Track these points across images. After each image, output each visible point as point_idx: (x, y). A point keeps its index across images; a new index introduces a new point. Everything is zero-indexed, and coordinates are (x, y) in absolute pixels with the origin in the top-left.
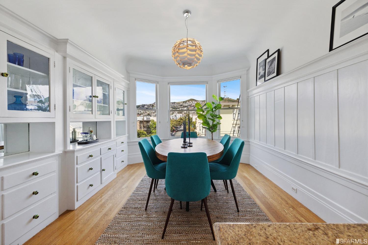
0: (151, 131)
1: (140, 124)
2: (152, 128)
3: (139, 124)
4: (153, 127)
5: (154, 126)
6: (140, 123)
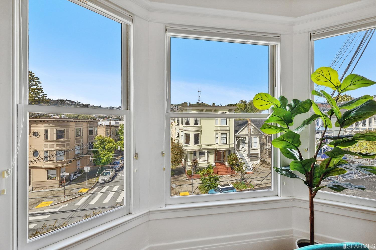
1: (107, 130)
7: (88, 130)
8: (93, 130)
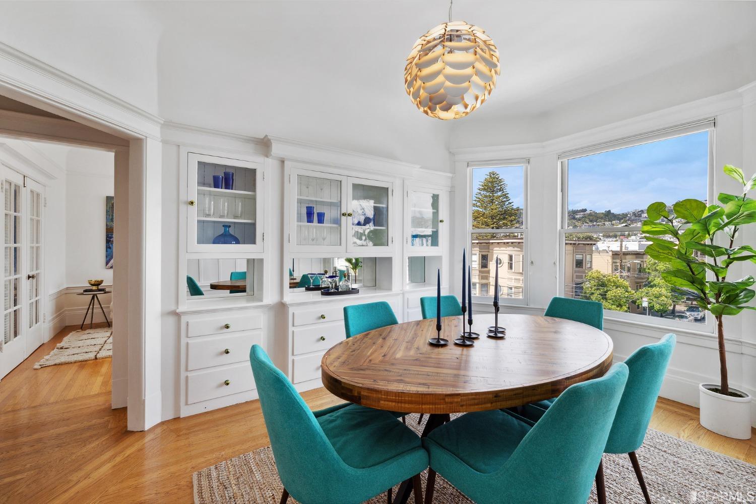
0: (648, 279)
1: (615, 261)
2: (653, 273)
3: (610, 260)
4: (656, 270)
5: (661, 267)
6: (613, 258)
7: (575, 259)
8: (582, 260)
